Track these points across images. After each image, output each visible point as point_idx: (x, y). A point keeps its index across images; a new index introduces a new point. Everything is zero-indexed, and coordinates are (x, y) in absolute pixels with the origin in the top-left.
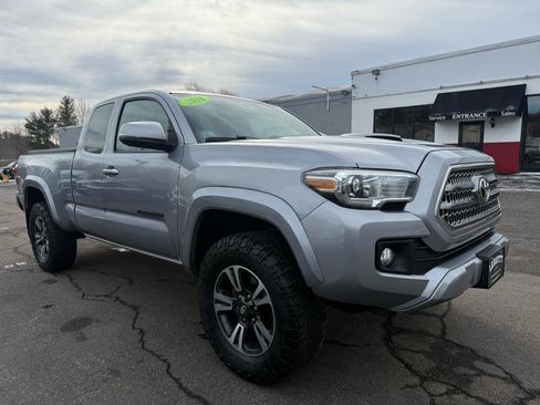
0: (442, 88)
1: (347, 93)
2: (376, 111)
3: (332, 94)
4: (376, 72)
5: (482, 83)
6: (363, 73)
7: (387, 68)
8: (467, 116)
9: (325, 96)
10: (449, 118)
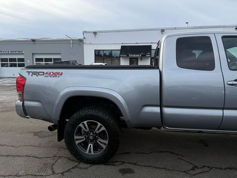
0: (123, 43)
1: (81, 41)
2: (95, 50)
3: (73, 40)
4: (95, 33)
5: (137, 43)
6: (88, 32)
7: (99, 32)
8: (134, 55)
9: (69, 40)
10: (128, 56)
